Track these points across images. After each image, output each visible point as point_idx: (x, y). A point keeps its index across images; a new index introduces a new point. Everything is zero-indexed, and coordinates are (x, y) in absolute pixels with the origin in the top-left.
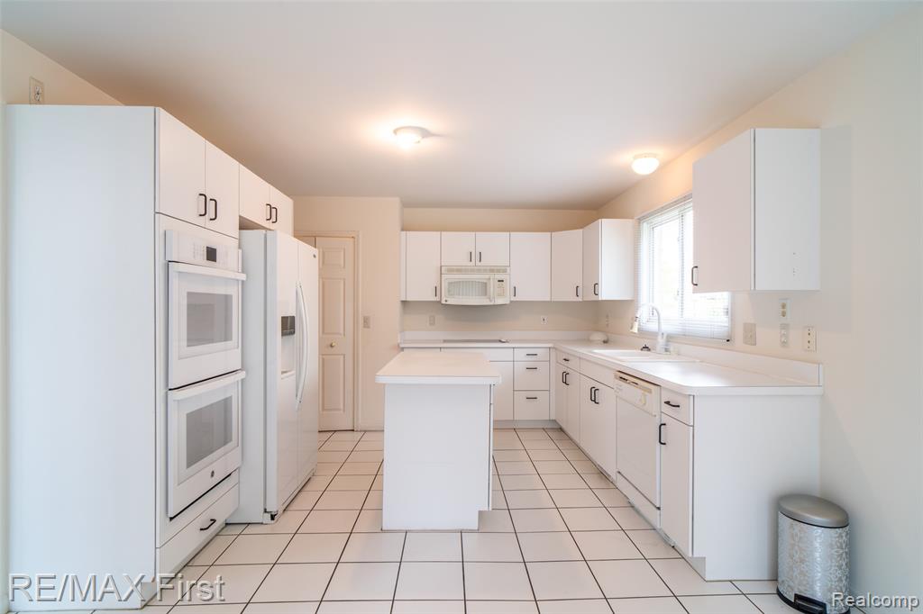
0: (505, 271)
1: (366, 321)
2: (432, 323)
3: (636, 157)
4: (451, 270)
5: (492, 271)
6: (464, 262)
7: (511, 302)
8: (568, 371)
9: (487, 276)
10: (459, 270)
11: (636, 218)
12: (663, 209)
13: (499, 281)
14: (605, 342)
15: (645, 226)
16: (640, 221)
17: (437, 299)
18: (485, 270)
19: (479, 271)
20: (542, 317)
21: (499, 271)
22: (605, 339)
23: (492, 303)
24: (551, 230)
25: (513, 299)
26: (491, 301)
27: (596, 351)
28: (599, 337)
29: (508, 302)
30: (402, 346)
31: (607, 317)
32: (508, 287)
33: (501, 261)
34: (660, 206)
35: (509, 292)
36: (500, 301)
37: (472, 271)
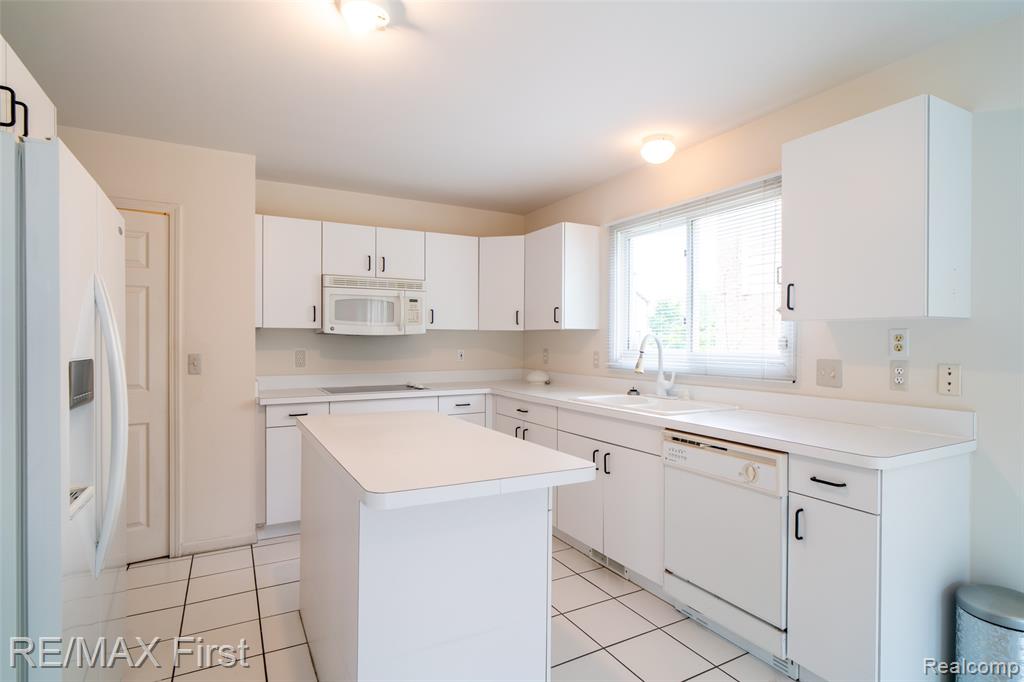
0: (419, 287)
1: (193, 364)
2: (300, 363)
3: (646, 140)
4: (339, 282)
5: (401, 285)
6: (359, 270)
7: (427, 330)
8: (526, 426)
9: (395, 293)
10: (351, 283)
11: (607, 225)
12: (661, 214)
13: (411, 301)
14: (547, 383)
15: (620, 237)
16: (612, 230)
17: (317, 325)
18: (391, 285)
19: (383, 285)
20: (459, 351)
21: (410, 286)
22: (546, 379)
23: (402, 333)
24: (479, 235)
25: (432, 327)
26: (400, 330)
27: (581, 398)
28: (539, 377)
29: (424, 332)
30: (263, 402)
31: (546, 350)
32: (424, 308)
33: (412, 273)
34: (658, 210)
35: (426, 317)
36: (411, 330)
37: (373, 284)
